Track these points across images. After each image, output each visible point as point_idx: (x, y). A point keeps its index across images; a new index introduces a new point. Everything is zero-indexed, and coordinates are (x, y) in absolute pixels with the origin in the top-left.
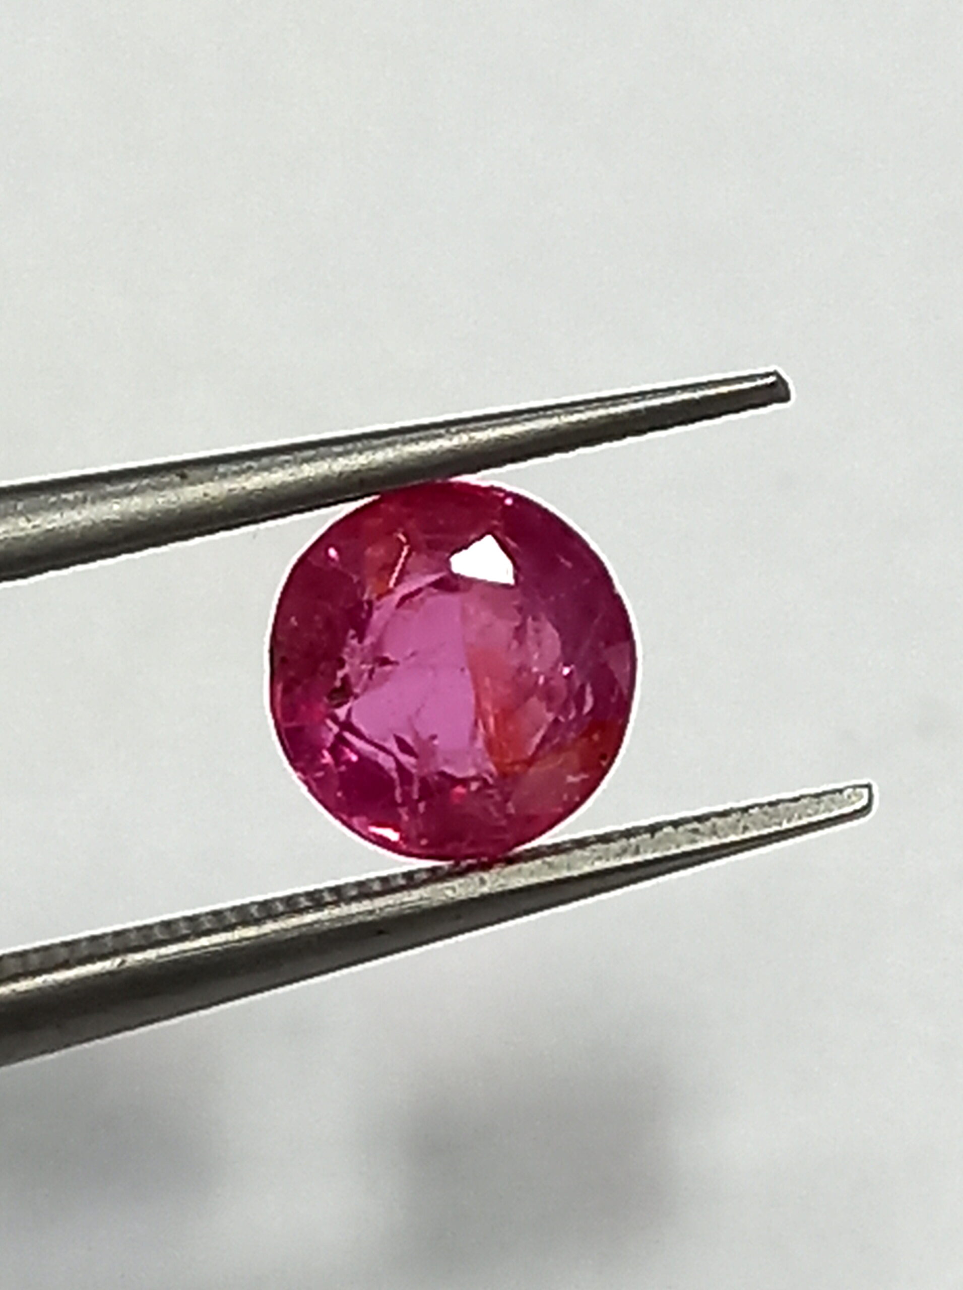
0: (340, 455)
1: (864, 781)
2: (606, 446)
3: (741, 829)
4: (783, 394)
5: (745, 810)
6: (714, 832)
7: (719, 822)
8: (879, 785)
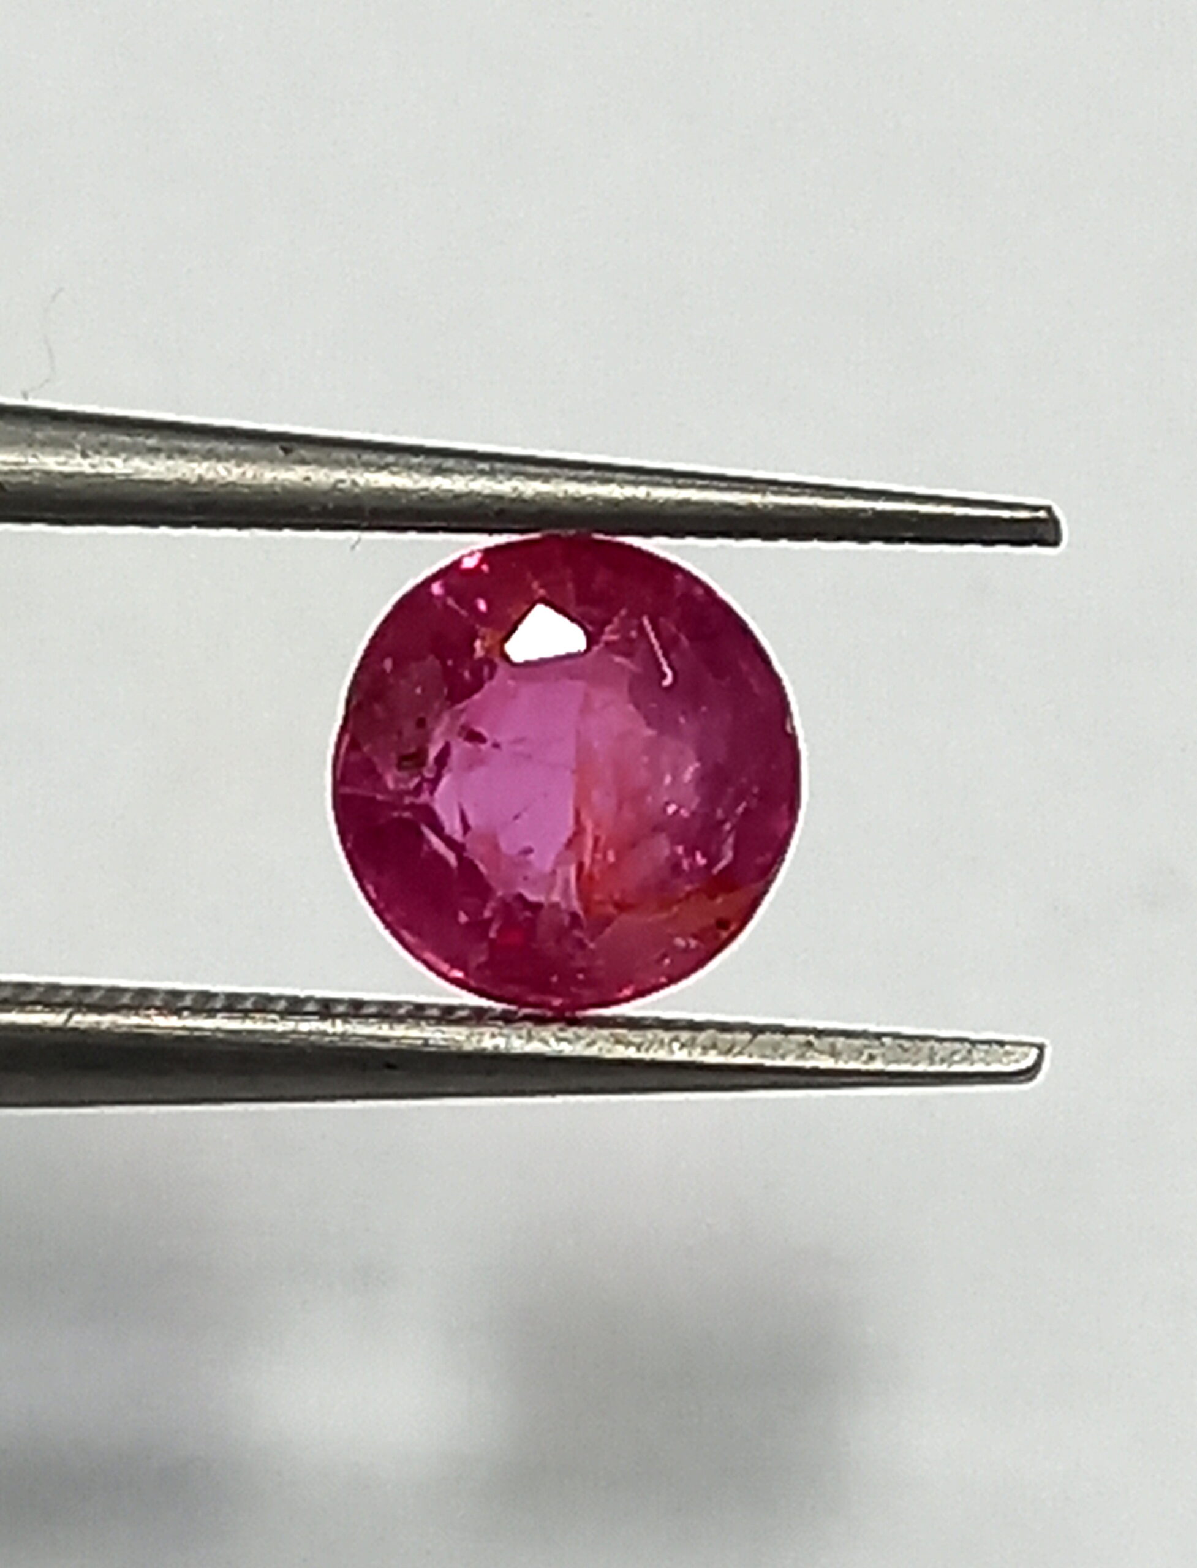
0: (482, 473)
1: (1038, 1040)
2: (815, 544)
3: (864, 1057)
4: (1051, 537)
5: (878, 1036)
6: (834, 1054)
7: (840, 1042)
8: (1055, 1049)
